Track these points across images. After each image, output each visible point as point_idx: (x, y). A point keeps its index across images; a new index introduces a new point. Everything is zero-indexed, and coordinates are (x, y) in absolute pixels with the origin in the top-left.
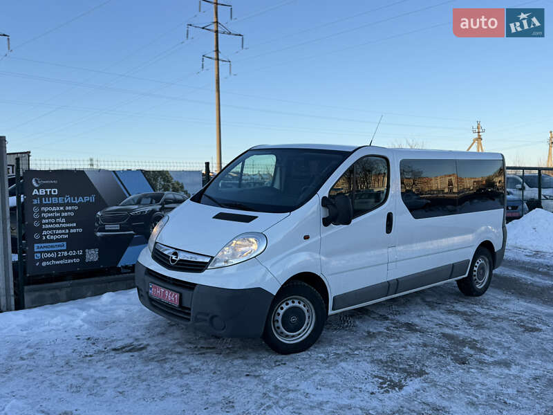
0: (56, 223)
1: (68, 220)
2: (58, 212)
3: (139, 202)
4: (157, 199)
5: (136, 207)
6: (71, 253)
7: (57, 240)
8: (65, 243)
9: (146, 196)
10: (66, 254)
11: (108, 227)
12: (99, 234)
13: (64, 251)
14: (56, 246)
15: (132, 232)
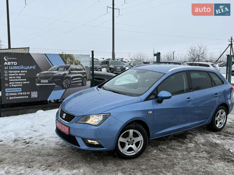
0: (16, 79)
1: (22, 77)
2: (17, 73)
3: (58, 70)
4: (67, 68)
5: (57, 72)
6: (24, 93)
7: (17, 87)
8: (21, 88)
9: (61, 67)
11: (42, 81)
12: (38, 84)
13: (20, 92)
14: (16, 90)
15: (54, 84)
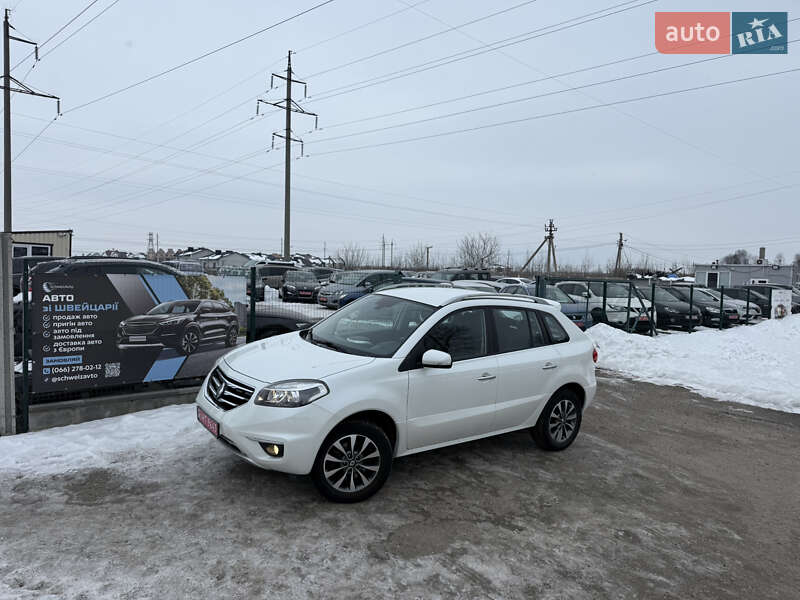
0: (70, 334)
1: (86, 330)
2: (73, 321)
3: (170, 311)
4: (192, 307)
5: (167, 316)
6: (87, 368)
7: (71, 353)
8: (81, 357)
9: (178, 304)
10: (81, 368)
11: (132, 339)
12: (121, 346)
13: (79, 365)
14: (69, 360)
15: (161, 344)
